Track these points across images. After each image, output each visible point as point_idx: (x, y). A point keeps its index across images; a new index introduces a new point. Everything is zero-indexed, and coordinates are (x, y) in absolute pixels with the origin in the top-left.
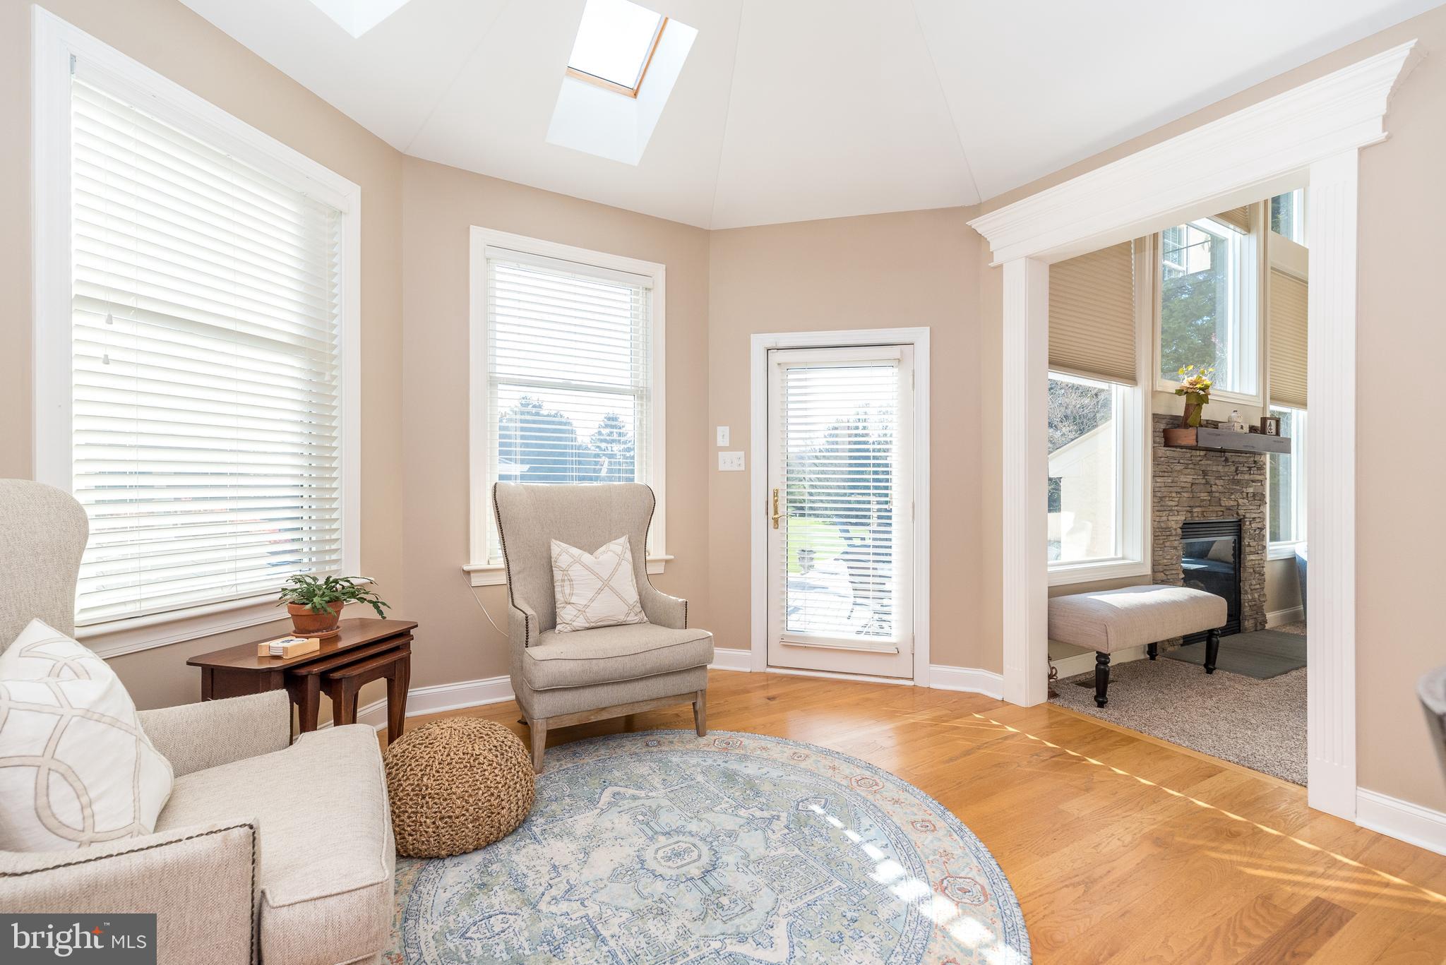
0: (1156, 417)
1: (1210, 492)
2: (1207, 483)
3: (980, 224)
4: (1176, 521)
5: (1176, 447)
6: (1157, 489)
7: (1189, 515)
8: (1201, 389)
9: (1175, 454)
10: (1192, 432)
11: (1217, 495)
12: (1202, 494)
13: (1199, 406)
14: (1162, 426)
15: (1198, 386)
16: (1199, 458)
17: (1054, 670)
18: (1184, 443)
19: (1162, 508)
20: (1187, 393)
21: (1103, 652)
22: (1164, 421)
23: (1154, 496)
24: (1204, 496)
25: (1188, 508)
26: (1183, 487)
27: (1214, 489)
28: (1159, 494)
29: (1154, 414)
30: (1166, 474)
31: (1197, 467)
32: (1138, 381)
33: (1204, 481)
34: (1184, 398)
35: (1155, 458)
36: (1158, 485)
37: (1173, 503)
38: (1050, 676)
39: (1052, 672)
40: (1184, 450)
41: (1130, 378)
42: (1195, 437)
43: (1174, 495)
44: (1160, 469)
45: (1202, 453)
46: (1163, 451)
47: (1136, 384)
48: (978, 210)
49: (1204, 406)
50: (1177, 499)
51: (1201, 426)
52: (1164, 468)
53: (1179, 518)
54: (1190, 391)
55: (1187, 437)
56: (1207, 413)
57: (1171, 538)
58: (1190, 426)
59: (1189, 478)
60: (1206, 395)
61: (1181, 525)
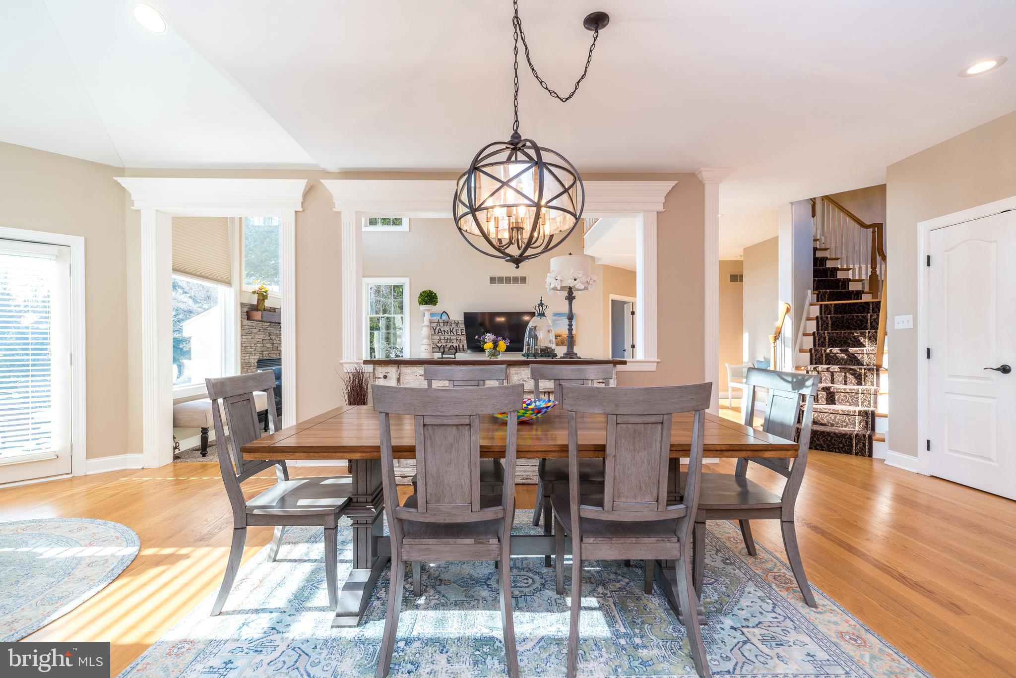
0: (242, 305)
1: (273, 344)
2: (271, 339)
3: (124, 182)
4: (254, 359)
5: (254, 320)
6: (243, 343)
7: (262, 355)
8: (264, 292)
9: (253, 324)
10: (260, 313)
11: (276, 345)
12: (268, 345)
13: (263, 300)
14: (246, 310)
15: (263, 290)
16: (266, 327)
17: (177, 444)
18: (256, 319)
19: (246, 352)
20: (257, 293)
21: (205, 427)
22: (247, 307)
23: (242, 346)
24: (269, 346)
25: (261, 352)
26: (257, 341)
27: (274, 342)
28: (244, 345)
29: (241, 303)
30: (248, 334)
31: (265, 331)
32: (232, 285)
33: (269, 338)
34: (256, 295)
35: (242, 326)
36: (243, 340)
37: (253, 350)
38: (175, 448)
39: (176, 445)
40: (258, 322)
41: (228, 283)
42: (261, 316)
43: (253, 345)
44: (245, 332)
45: (268, 324)
46: (246, 322)
47: (231, 286)
48: (121, 171)
49: (266, 300)
50: (254, 348)
51: (264, 310)
52: (247, 331)
53: (255, 357)
54: (259, 292)
55: (258, 315)
56: (268, 304)
57: (251, 368)
58: (260, 310)
59: (261, 337)
60: (267, 295)
61: (257, 361)
